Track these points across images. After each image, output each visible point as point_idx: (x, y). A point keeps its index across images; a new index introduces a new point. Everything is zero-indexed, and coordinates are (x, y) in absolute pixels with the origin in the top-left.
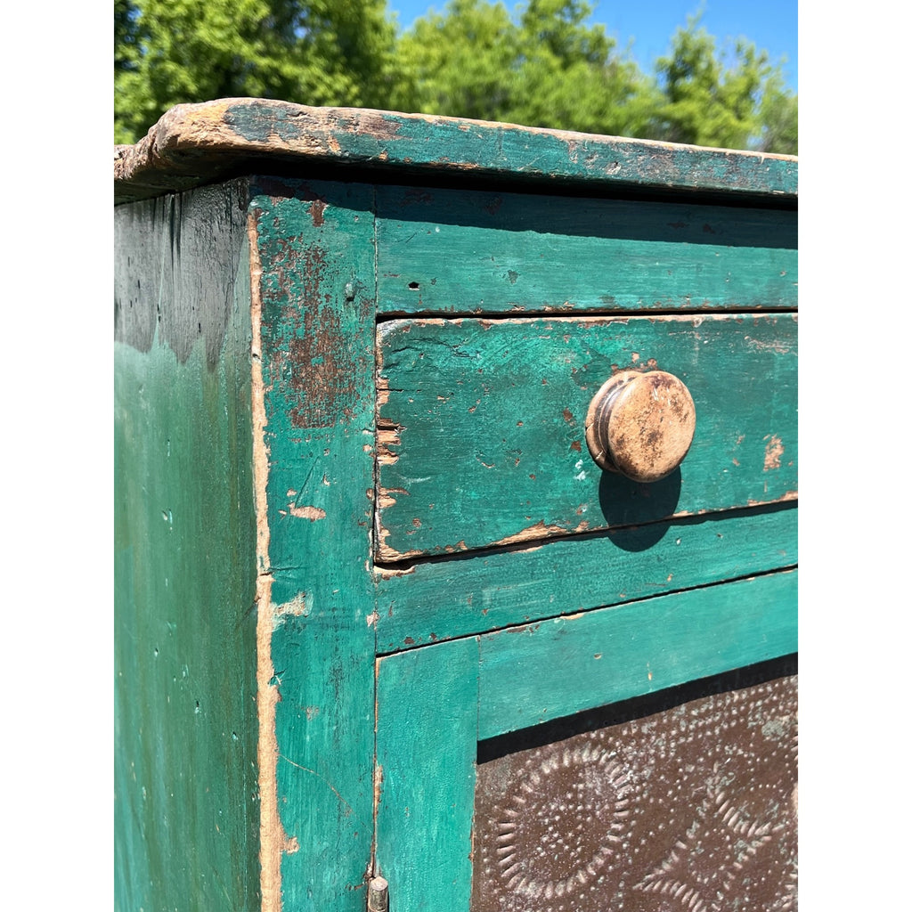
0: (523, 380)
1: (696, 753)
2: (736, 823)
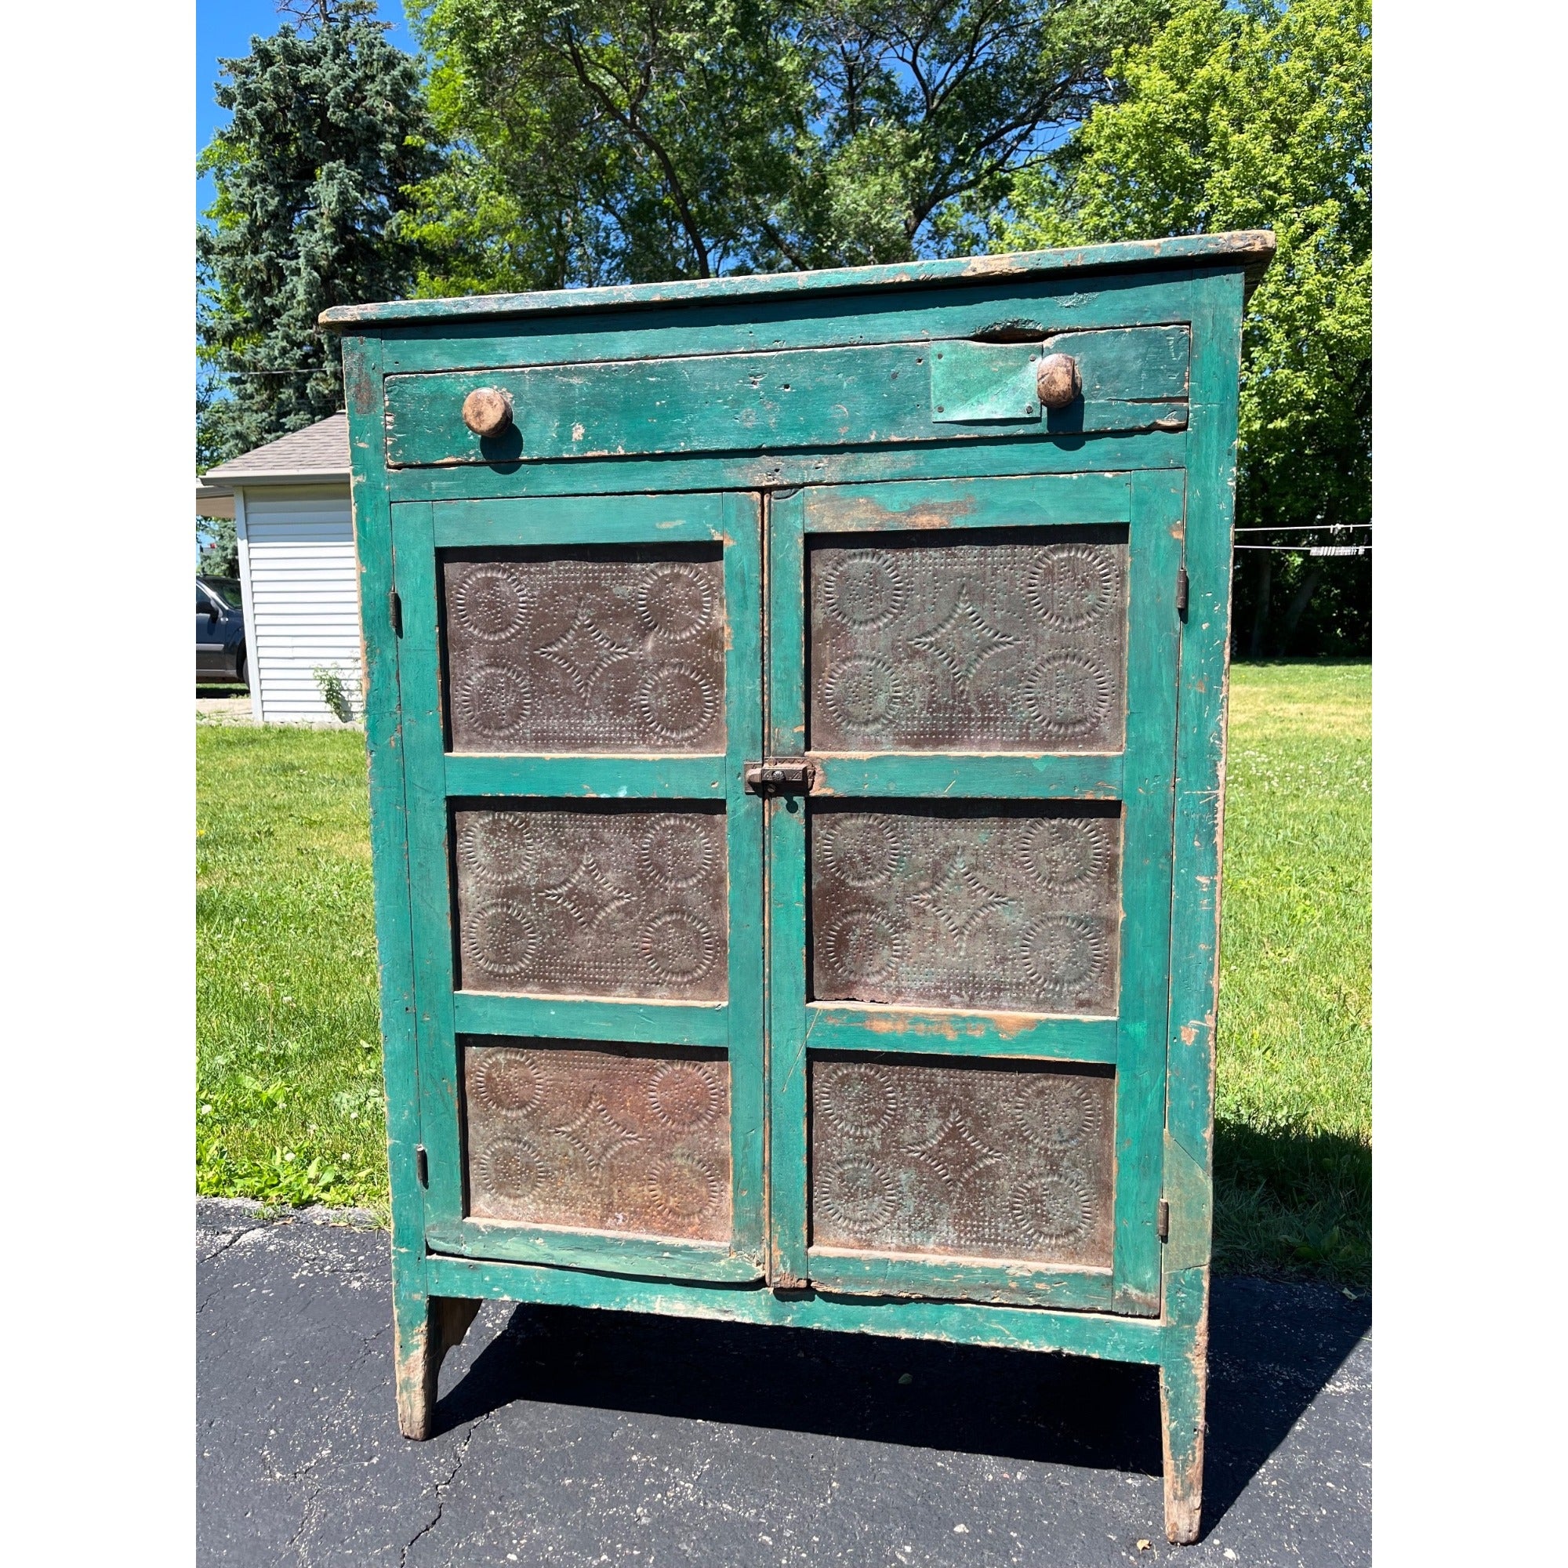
0: (443, 398)
1: (566, 591)
2: (601, 640)
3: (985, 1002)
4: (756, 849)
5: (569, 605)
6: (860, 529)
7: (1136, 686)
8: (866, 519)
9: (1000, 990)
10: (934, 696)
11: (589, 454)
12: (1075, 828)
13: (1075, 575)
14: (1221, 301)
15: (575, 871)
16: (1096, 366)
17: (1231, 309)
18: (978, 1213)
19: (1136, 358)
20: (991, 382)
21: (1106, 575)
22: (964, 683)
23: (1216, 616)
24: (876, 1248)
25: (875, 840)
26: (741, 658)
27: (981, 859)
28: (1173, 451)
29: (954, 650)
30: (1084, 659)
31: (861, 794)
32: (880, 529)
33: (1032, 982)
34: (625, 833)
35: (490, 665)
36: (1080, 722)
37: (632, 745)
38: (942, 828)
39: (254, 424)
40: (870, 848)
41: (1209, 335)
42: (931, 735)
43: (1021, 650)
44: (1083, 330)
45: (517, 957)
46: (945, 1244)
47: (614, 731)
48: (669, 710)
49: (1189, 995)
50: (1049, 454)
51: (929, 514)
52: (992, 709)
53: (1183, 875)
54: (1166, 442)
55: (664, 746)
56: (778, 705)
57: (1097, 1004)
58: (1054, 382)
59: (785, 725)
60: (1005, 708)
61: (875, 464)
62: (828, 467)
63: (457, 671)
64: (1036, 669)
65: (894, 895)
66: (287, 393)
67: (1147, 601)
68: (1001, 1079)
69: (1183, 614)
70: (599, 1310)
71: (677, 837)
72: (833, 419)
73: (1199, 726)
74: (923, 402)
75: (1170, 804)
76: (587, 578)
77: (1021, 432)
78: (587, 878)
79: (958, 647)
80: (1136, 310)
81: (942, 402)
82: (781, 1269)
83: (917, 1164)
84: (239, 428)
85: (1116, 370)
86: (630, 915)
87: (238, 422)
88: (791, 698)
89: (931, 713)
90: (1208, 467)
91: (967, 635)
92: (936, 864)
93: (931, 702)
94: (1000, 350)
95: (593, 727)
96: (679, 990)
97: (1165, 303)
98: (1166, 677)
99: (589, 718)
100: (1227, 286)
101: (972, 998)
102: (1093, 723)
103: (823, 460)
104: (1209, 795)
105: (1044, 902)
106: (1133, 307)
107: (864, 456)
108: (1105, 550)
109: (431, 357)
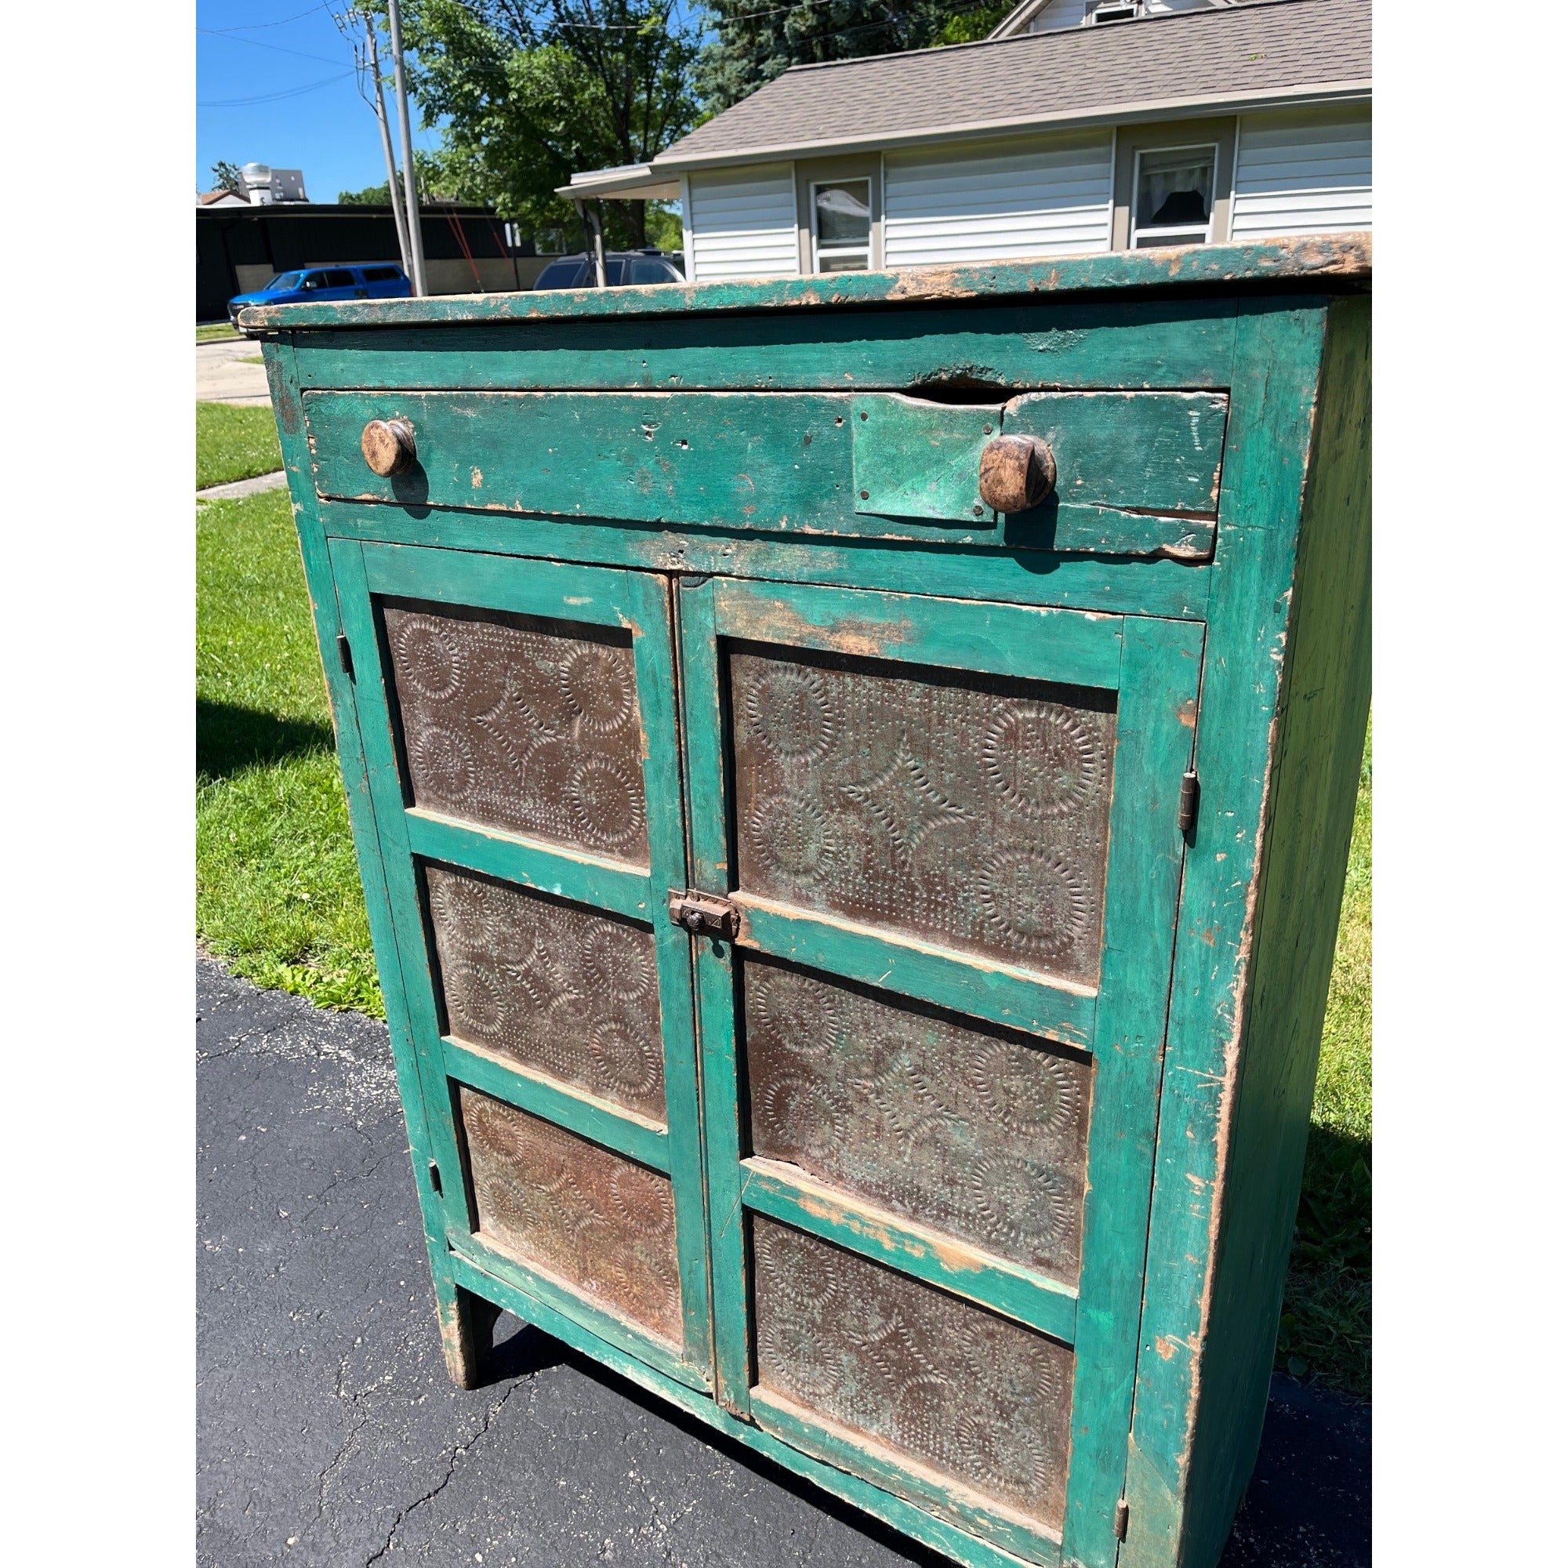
1: (491, 656)
2: (530, 717)
3: (930, 1220)
4: (685, 986)
5: (497, 674)
6: (776, 641)
7: (1117, 915)
8: (784, 629)
9: (947, 1213)
10: (870, 860)
11: (490, 507)
12: (1039, 1063)
13: (1045, 744)
14: (1283, 356)
15: (528, 953)
16: (1076, 450)
17: (1298, 371)
18: (922, 1423)
19: (1139, 442)
20: (928, 463)
21: (1087, 752)
22: (905, 852)
23: (1238, 845)
24: (818, 1413)
25: (810, 1007)
26: (659, 771)
27: (928, 1062)
28: (1188, 595)
29: (893, 809)
30: (1054, 859)
31: (788, 957)
32: (799, 644)
33: (984, 1218)
34: (569, 927)
35: (436, 724)
36: (1046, 936)
37: (567, 839)
38: (884, 1014)
39: (734, 74)
40: (806, 1014)
41: (1258, 414)
42: (868, 906)
43: (975, 827)
44: (1064, 390)
45: (490, 1020)
46: (888, 1437)
47: (550, 818)
48: (599, 809)
49: (1168, 1305)
50: (1007, 572)
51: (857, 634)
52: (939, 893)
53: (1169, 1166)
54: (1180, 579)
55: (596, 847)
56: (699, 834)
57: (1059, 1268)
58: (1000, 482)
59: (708, 858)
60: (955, 896)
61: (790, 559)
62: (737, 557)
63: (409, 724)
64: (993, 856)
65: (834, 1072)
66: (767, 34)
67: (1138, 805)
68: (947, 1304)
69: (1190, 832)
70: (582, 1354)
71: (615, 946)
72: (737, 493)
73: (1202, 989)
74: (842, 482)
75: (1156, 1076)
76: (509, 645)
77: (968, 540)
78: (540, 963)
79: (897, 806)
80: (1143, 363)
81: (867, 485)
82: (726, 1396)
83: (859, 1353)
84: (720, 80)
85: (1109, 458)
86: (579, 1011)
87: (720, 74)
88: (711, 829)
89: (868, 880)
90: (1241, 626)
91: (908, 794)
92: (878, 1053)
93: (867, 868)
94: (943, 414)
95: (530, 810)
96: (627, 1101)
97: (1191, 355)
98: (1160, 915)
99: (526, 801)
100: (1296, 331)
101: (915, 1210)
102: (1062, 943)
103: (730, 546)
104: (1211, 1081)
105: (999, 1136)
106: (1139, 357)
107: (778, 546)
108: (1087, 717)
109: (338, 371)
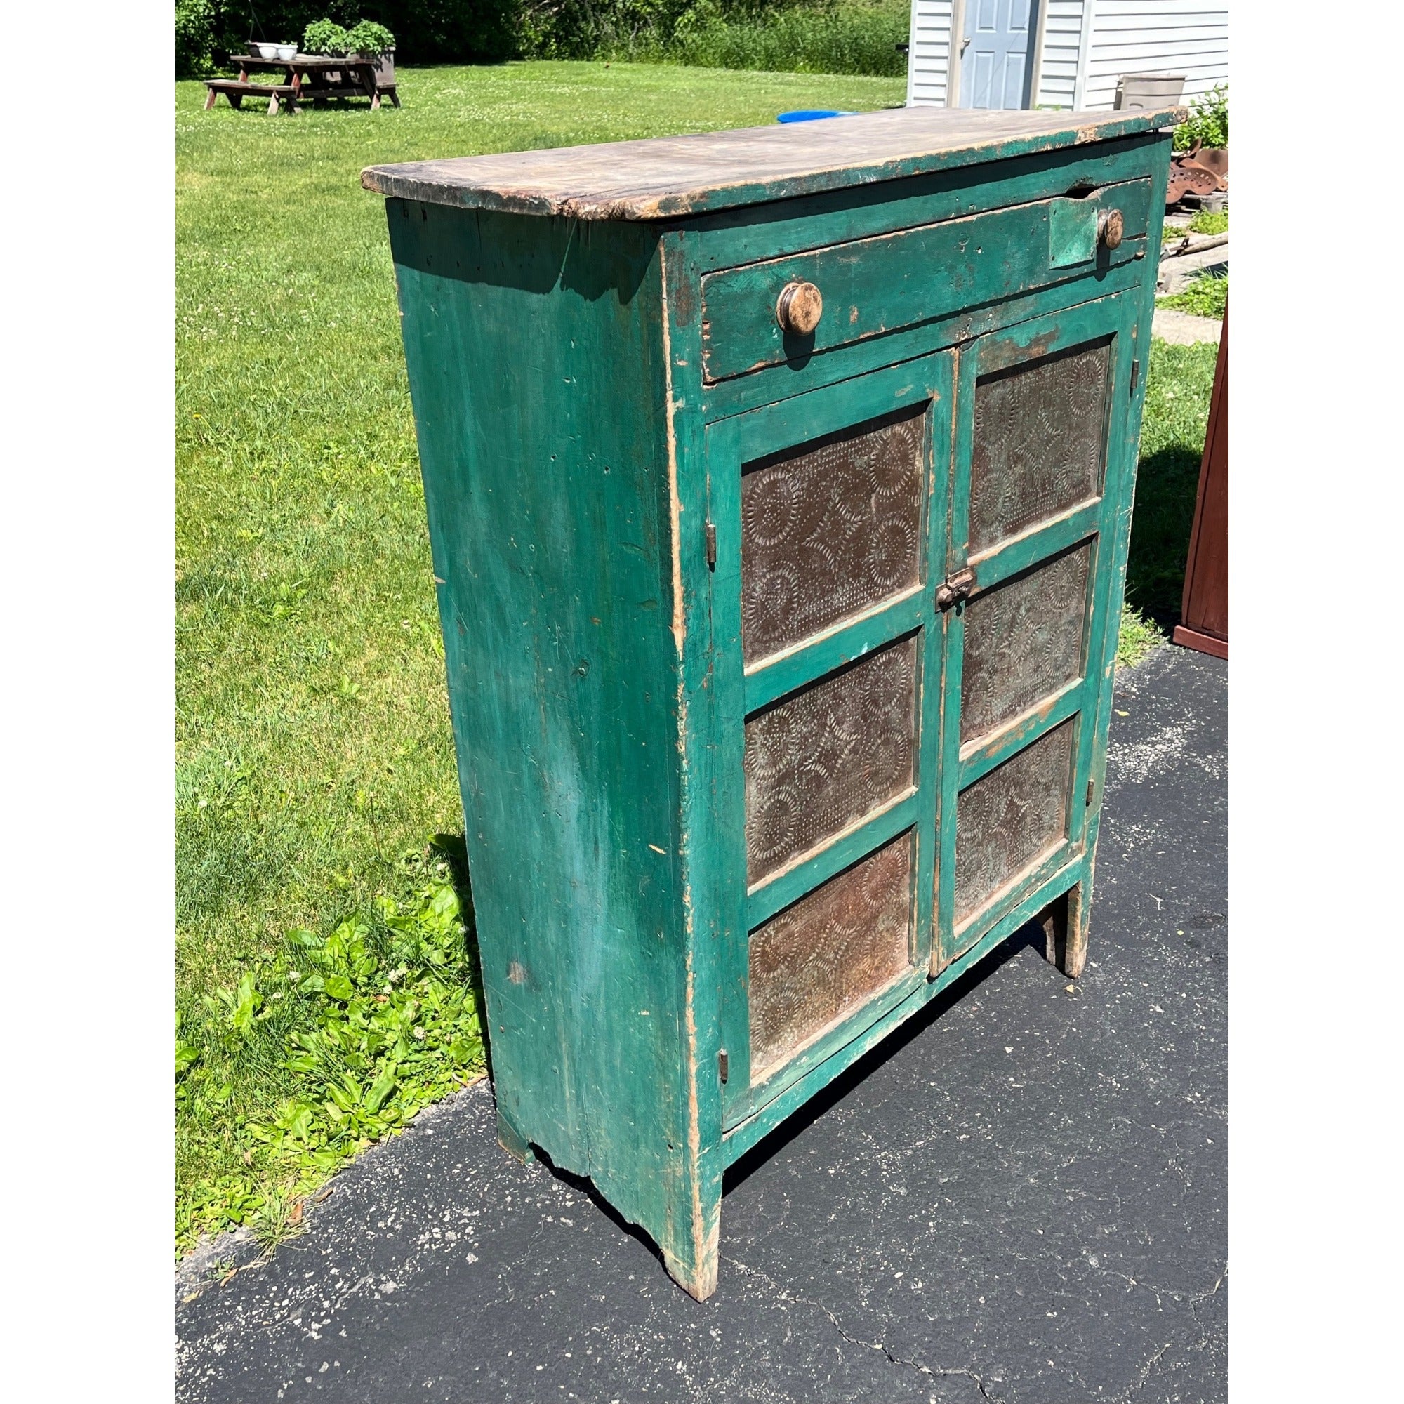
0: (752, 294)
1: (825, 475)
2: (845, 514)
3: (1030, 703)
4: (938, 656)
5: (826, 490)
6: (1005, 367)
8: (1008, 357)
9: (1036, 691)
10: (1024, 489)
11: (862, 337)
14: (1163, 159)
15: (822, 735)
20: (1073, 234)
21: (1100, 370)
22: (1037, 473)
24: (978, 908)
26: (938, 498)
27: (1032, 602)
28: (1137, 274)
29: (1035, 449)
31: (993, 583)
32: (1015, 364)
33: (1049, 676)
34: (855, 683)
35: (769, 571)
36: (1082, 481)
37: (862, 604)
42: (1022, 519)
43: (1062, 439)
44: (1111, 184)
45: (784, 835)
46: (1003, 879)
47: (852, 595)
48: (886, 561)
50: (1092, 285)
51: (1038, 345)
52: (1046, 489)
55: (883, 595)
56: (955, 531)
57: (1072, 673)
59: (959, 545)
60: (1053, 485)
62: (994, 318)
64: (1068, 450)
65: (992, 651)
71: (888, 669)
72: (1002, 275)
74: (1046, 252)
75: (1115, 525)
76: (840, 457)
77: (1086, 270)
78: (830, 736)
79: (1037, 446)
80: (1133, 167)
81: (1054, 251)
86: (856, 752)
88: (962, 522)
89: (1022, 502)
90: (1148, 283)
91: (1041, 435)
92: (1013, 617)
93: (1022, 494)
94: (1081, 205)
95: (839, 598)
96: (883, 796)
98: (1121, 438)
99: (837, 591)
101: (1025, 703)
102: (1087, 481)
103: (992, 312)
104: (1128, 512)
105: (1057, 618)
106: (1131, 165)
108: (1102, 353)
109: (741, 248)
